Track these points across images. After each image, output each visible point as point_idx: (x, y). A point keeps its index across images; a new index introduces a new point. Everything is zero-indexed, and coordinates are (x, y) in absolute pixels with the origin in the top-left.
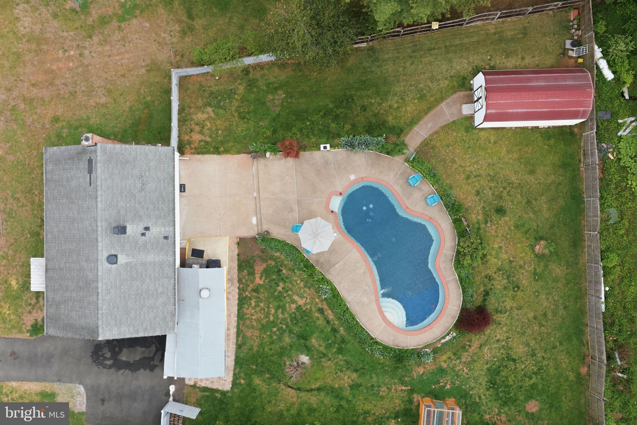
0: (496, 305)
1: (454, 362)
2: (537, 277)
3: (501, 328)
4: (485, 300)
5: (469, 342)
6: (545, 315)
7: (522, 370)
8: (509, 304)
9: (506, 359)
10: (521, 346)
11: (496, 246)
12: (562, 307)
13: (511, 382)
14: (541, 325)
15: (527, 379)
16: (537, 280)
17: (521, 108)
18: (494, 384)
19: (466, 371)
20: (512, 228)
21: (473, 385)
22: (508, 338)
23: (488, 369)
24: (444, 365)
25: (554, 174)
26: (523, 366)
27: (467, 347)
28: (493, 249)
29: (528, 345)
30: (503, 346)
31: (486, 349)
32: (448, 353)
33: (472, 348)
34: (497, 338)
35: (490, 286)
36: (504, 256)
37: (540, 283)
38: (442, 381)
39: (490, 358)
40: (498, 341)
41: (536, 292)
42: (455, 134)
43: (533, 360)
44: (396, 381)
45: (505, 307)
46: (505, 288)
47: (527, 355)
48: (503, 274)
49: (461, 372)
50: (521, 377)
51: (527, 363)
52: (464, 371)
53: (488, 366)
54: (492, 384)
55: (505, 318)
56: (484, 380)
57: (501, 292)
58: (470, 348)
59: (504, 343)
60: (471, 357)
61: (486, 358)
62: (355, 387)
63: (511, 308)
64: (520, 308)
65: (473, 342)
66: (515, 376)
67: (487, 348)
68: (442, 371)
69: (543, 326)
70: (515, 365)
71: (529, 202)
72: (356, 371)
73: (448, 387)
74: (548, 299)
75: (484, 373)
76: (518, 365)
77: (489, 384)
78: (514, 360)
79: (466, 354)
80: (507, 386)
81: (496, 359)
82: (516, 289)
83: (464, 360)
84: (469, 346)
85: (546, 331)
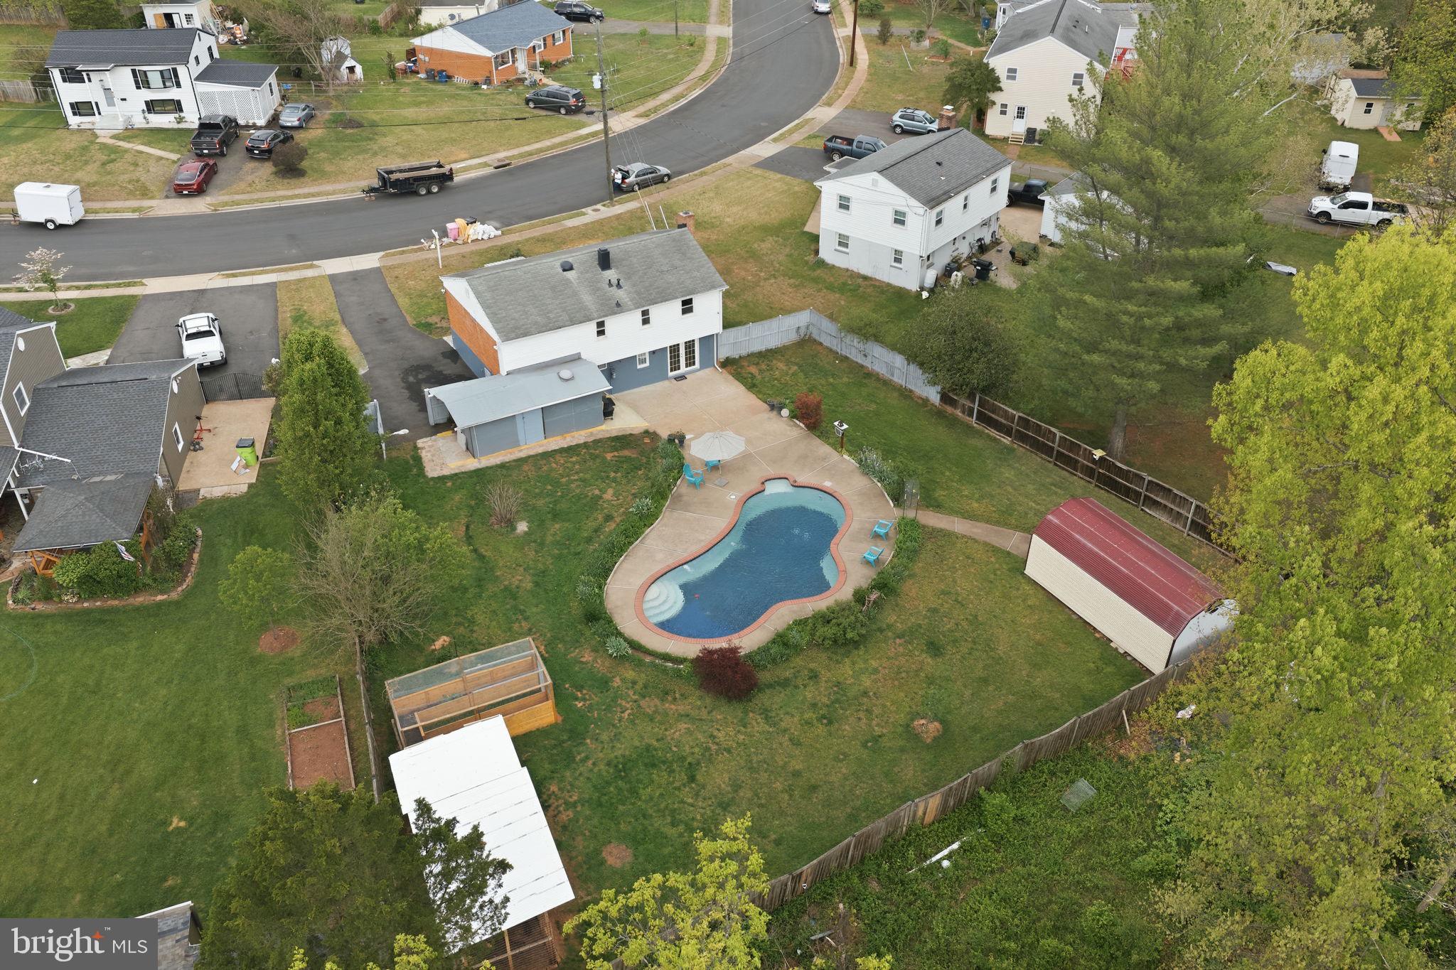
0: (775, 706)
1: (631, 692)
2: (870, 744)
3: (739, 732)
4: (770, 686)
5: (682, 695)
6: (814, 788)
7: (682, 802)
8: (791, 723)
9: (686, 764)
10: (726, 776)
11: (874, 663)
12: (849, 810)
13: (645, 793)
14: (790, 790)
15: (669, 819)
16: (864, 745)
17: (1093, 544)
18: (624, 769)
19: (626, 715)
20: (923, 675)
21: (604, 737)
22: (729, 751)
23: (648, 748)
24: (617, 682)
25: (1063, 695)
26: (690, 801)
27: (670, 698)
28: (866, 661)
29: (737, 787)
30: (708, 749)
31: (683, 726)
32: (643, 675)
33: (673, 706)
34: (715, 733)
35: (799, 682)
36: (867, 682)
37: (865, 754)
38: (585, 692)
39: (672, 739)
40: (712, 736)
41: (843, 754)
42: (993, 559)
43: (713, 811)
44: (549, 635)
45: (781, 720)
46: (814, 705)
47: (715, 796)
48: (836, 693)
49: (619, 710)
50: (666, 807)
51: (700, 803)
52: (623, 712)
53: (655, 743)
54: (622, 769)
55: (760, 729)
56: (622, 749)
57: (803, 702)
58: (671, 703)
59: (714, 747)
60: (655, 712)
61: (667, 733)
62: (511, 593)
63: (785, 730)
64: (795, 742)
65: (686, 702)
66: (661, 795)
67: (686, 726)
68: (603, 684)
69: (791, 796)
70: (684, 785)
71: (985, 681)
72: (537, 584)
73: (580, 705)
74: (846, 779)
75: (637, 743)
76: (687, 789)
77: (621, 760)
78: (692, 779)
79: (657, 701)
80: (634, 792)
81: (674, 749)
82: (825, 721)
83: (642, 703)
84: (675, 699)
85: (784, 805)
